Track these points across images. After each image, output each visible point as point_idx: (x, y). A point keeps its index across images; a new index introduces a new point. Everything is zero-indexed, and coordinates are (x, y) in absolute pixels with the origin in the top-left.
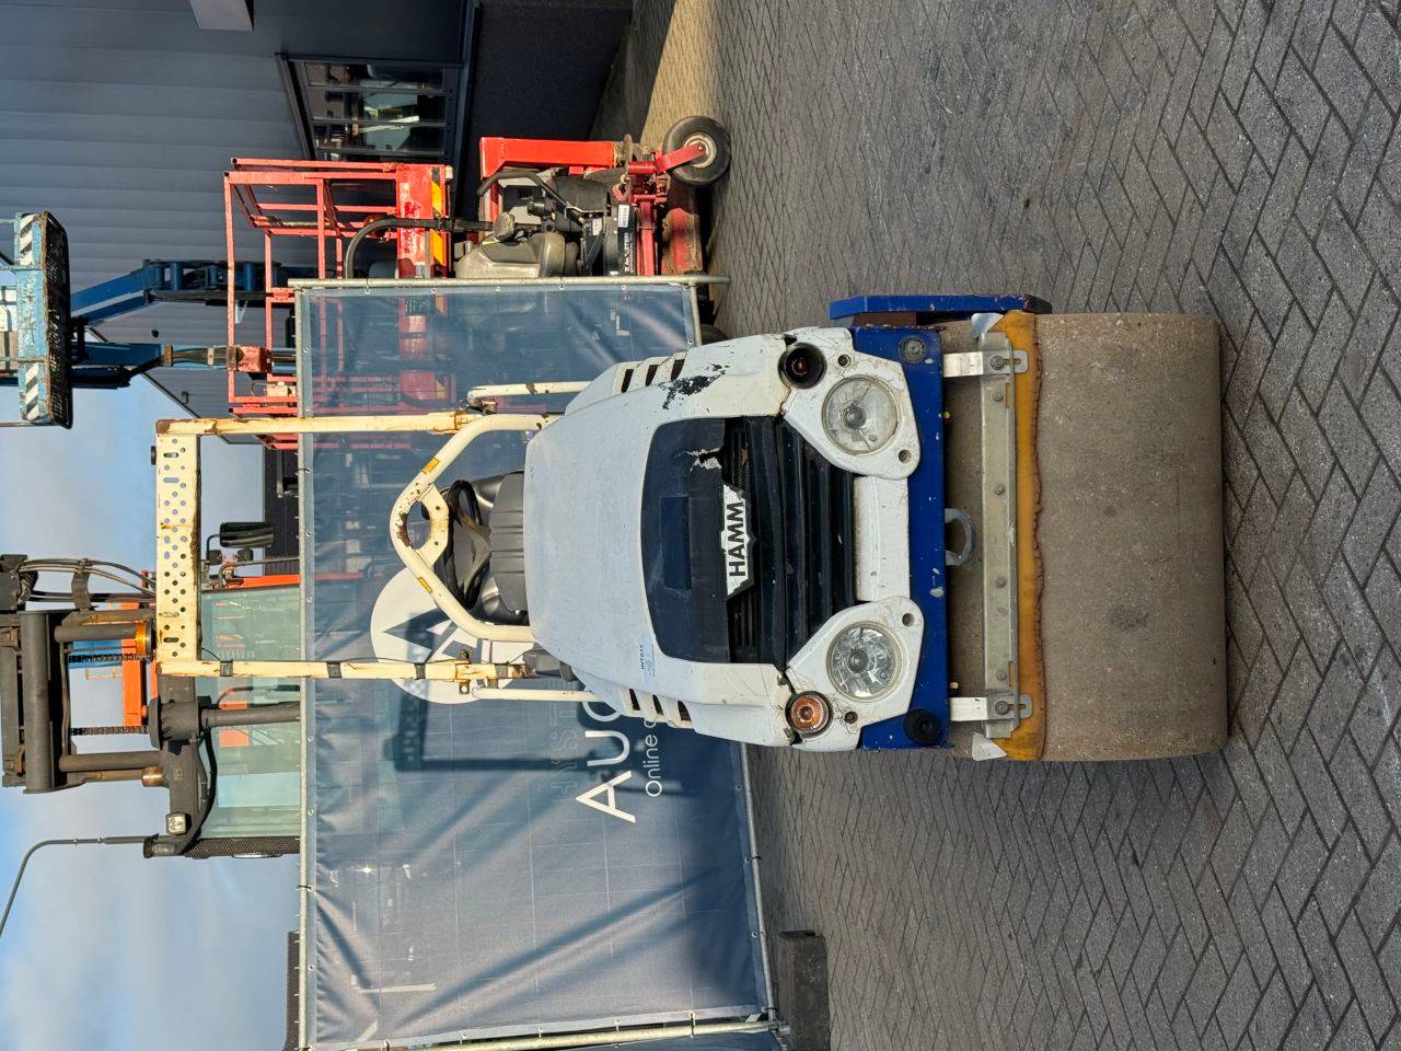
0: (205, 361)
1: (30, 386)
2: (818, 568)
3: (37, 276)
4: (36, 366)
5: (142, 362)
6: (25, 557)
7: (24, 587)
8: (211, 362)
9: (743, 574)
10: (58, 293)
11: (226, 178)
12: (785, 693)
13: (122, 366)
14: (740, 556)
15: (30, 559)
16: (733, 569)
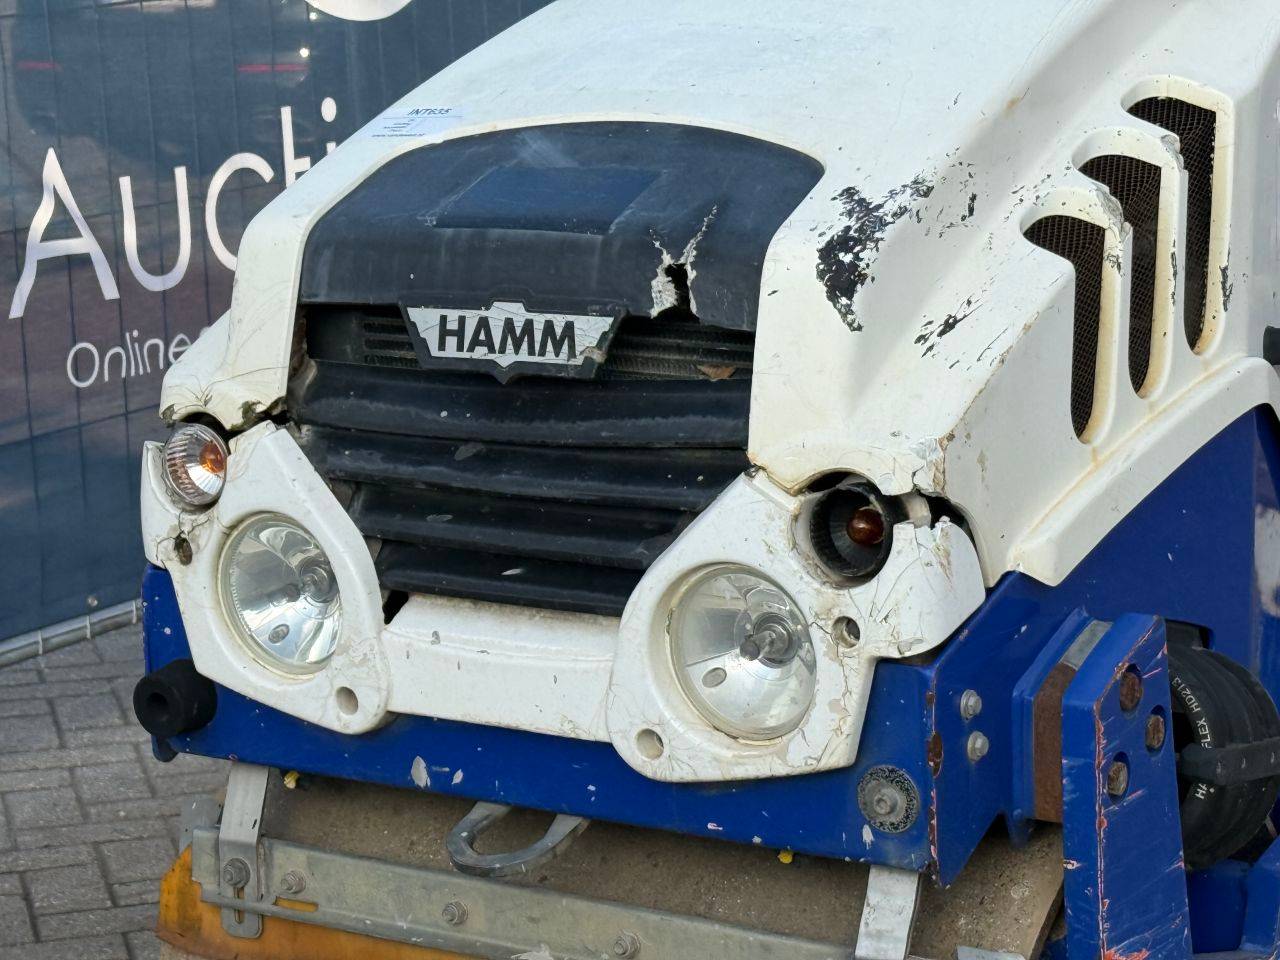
9: (442, 346)
12: (231, 418)
14: (475, 342)
16: (453, 325)
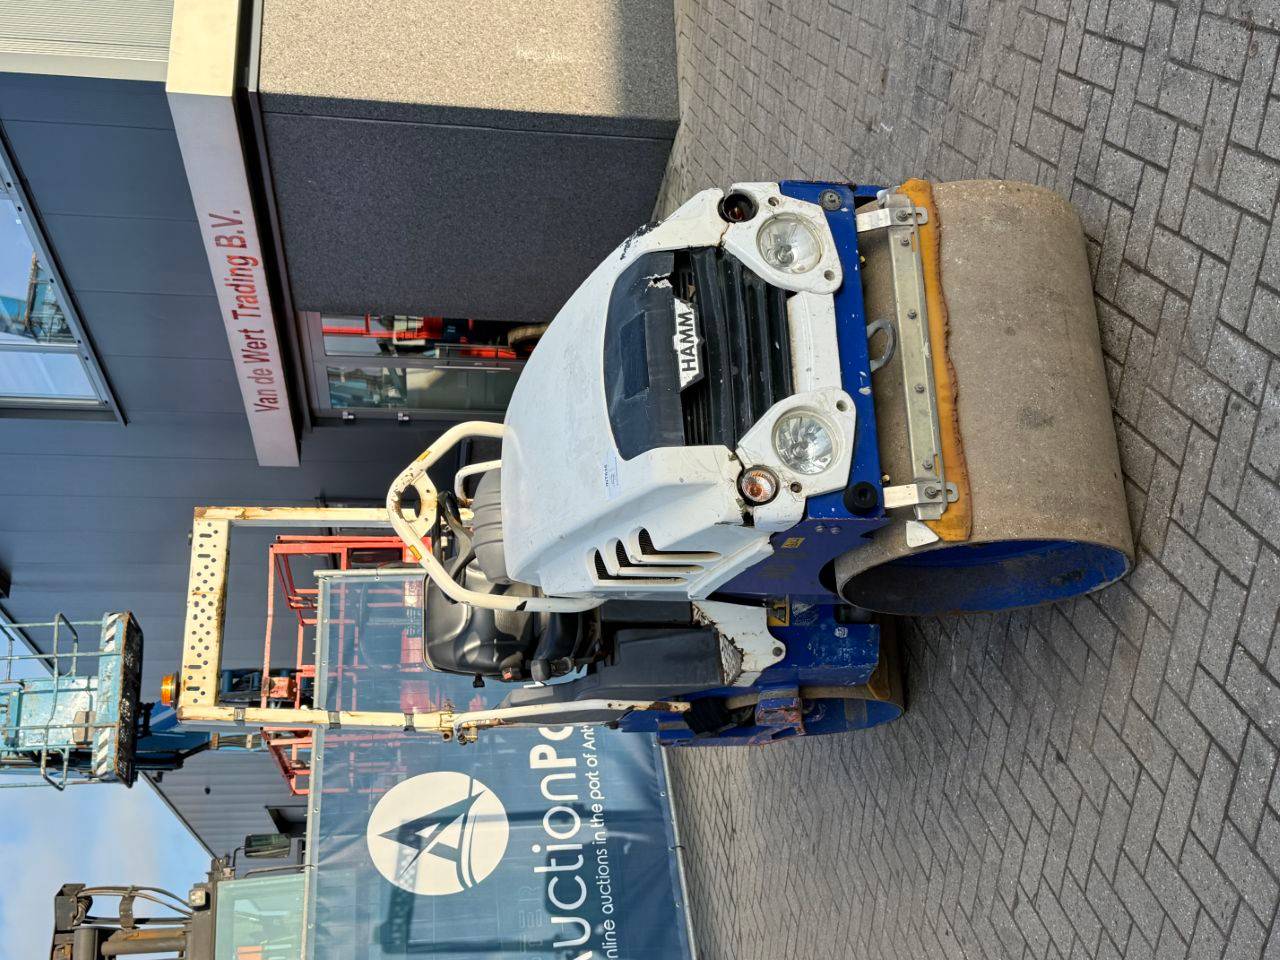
0: (243, 745)
1: (101, 747)
2: (759, 368)
3: (117, 660)
4: (108, 730)
5: (193, 747)
6: (84, 885)
7: (80, 909)
8: (249, 745)
9: (694, 369)
10: (130, 676)
11: (271, 549)
12: (736, 467)
13: (178, 750)
14: (691, 354)
15: (87, 887)
16: (685, 365)
